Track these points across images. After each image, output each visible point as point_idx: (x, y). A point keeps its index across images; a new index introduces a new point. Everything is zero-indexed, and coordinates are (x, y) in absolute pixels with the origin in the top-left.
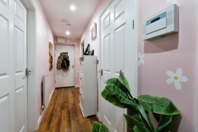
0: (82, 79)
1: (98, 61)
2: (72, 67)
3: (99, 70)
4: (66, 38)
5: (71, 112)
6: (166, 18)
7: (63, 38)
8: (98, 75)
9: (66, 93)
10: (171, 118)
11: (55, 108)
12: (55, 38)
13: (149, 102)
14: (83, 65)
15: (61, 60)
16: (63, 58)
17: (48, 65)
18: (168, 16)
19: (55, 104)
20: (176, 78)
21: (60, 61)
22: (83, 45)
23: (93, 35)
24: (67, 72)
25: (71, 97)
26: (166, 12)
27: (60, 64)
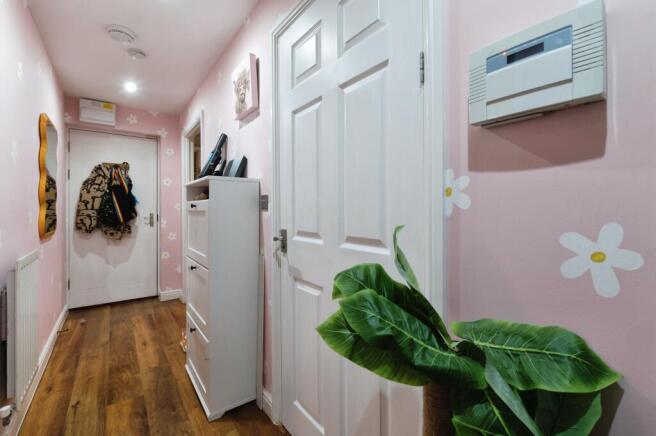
0: (202, 270)
1: (266, 197)
2: (148, 221)
3: (271, 232)
4: (120, 109)
5: (151, 407)
6: (570, 46)
7: (108, 104)
8: (265, 250)
9: (123, 325)
10: (597, 400)
11: (73, 402)
12: (71, 102)
13: (504, 347)
14: (202, 213)
15: (99, 194)
16: (105, 187)
17: (35, 214)
18: (578, 42)
19: (69, 382)
20: (597, 258)
21: (93, 198)
22: (196, 139)
23: (242, 101)
24: (127, 241)
25: (145, 344)
26: (571, 26)
27: (90, 212)
